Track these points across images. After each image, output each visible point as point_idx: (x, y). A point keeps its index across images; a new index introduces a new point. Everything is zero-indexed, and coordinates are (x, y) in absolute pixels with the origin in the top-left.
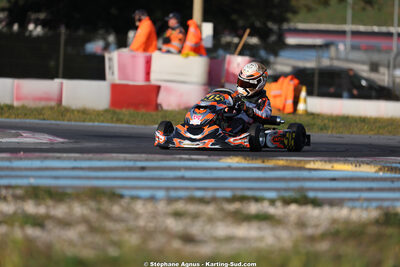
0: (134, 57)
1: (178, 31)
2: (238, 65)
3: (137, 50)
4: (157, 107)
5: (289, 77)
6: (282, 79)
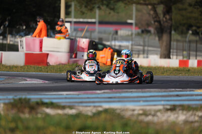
0: (34, 40)
4: (47, 64)
5: (108, 48)
6: (105, 49)
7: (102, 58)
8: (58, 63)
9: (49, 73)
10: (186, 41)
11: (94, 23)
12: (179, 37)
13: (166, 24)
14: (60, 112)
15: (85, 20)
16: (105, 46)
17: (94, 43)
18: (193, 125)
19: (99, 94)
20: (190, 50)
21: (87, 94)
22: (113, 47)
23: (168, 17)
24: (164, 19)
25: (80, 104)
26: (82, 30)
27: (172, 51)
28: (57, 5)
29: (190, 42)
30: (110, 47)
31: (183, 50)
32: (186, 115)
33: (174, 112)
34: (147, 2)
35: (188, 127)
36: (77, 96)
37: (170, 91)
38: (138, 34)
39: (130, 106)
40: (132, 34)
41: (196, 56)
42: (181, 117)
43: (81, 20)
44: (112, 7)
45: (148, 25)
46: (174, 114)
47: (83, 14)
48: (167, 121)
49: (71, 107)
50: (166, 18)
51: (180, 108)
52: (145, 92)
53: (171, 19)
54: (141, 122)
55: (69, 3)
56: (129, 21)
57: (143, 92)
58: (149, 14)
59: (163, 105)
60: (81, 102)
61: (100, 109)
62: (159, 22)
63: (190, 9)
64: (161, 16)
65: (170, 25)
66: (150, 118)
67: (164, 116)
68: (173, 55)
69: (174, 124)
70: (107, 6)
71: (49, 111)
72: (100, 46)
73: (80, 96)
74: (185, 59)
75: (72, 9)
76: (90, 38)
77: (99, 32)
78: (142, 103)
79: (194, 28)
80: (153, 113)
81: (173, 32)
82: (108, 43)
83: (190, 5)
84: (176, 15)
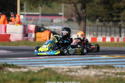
0: (1, 26)
1: (14, 18)
2: (32, 27)
3: (1, 24)
4: (10, 41)
5: (47, 31)
6: (45, 31)
7: (43, 36)
8: (16, 40)
9: (11, 46)
10: (95, 26)
11: (38, 15)
12: (91, 23)
13: (83, 15)
14: (18, 70)
15: (33, 13)
16: (45, 30)
17: (38, 28)
18: (100, 77)
19: (42, 59)
20: (97, 31)
21: (35, 59)
22: (50, 30)
23: (84, 11)
24: (82, 12)
25: (30, 65)
26: (31, 20)
27: (86, 32)
28: (15, 4)
29: (98, 26)
30: (49, 30)
31: (94, 31)
32: (95, 71)
33: (88, 70)
34: (71, 2)
35: (97, 79)
36: (28, 61)
37: (86, 57)
38: (65, 22)
39: (61, 66)
40: (62, 22)
41: (102, 35)
42: (92, 73)
43: (30, 13)
44: (49, 5)
45: (72, 16)
46: (88, 71)
47: (31, 10)
48: (84, 75)
49: (24, 67)
50: (83, 12)
51: (92, 67)
52: (70, 57)
53: (86, 12)
54: (68, 76)
55: (23, 3)
56: (60, 14)
57: (69, 58)
58: (72, 9)
59: (82, 65)
60: (31, 64)
61: (43, 68)
62: (78, 14)
63: (97, 6)
64: (80, 11)
65: (85, 16)
66: (73, 73)
67: (82, 72)
68: (87, 34)
69: (88, 77)
70: (46, 4)
71: (10, 70)
72: (42, 30)
73: (30, 60)
74: (95, 37)
75: (25, 6)
76: (36, 24)
77: (42, 21)
78: (68, 64)
79: (100, 18)
80: (75, 70)
81: (87, 20)
82: (47, 28)
83: (97, 3)
84: (89, 10)
